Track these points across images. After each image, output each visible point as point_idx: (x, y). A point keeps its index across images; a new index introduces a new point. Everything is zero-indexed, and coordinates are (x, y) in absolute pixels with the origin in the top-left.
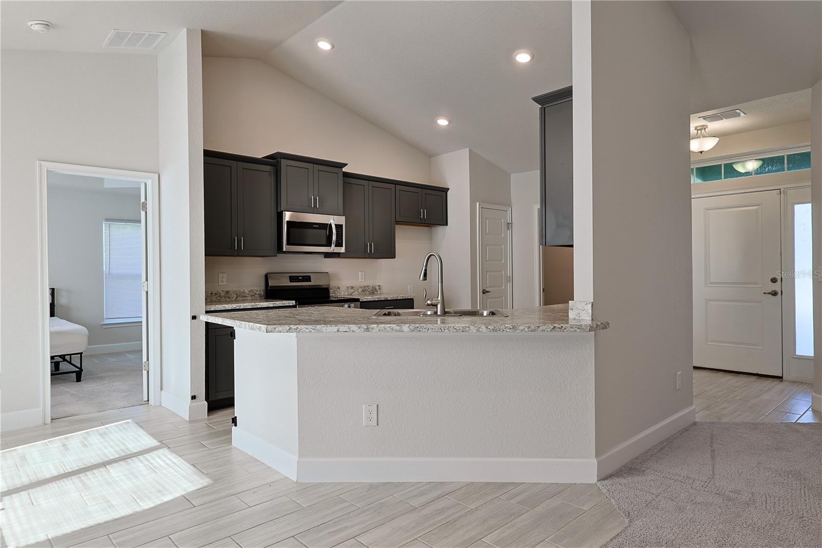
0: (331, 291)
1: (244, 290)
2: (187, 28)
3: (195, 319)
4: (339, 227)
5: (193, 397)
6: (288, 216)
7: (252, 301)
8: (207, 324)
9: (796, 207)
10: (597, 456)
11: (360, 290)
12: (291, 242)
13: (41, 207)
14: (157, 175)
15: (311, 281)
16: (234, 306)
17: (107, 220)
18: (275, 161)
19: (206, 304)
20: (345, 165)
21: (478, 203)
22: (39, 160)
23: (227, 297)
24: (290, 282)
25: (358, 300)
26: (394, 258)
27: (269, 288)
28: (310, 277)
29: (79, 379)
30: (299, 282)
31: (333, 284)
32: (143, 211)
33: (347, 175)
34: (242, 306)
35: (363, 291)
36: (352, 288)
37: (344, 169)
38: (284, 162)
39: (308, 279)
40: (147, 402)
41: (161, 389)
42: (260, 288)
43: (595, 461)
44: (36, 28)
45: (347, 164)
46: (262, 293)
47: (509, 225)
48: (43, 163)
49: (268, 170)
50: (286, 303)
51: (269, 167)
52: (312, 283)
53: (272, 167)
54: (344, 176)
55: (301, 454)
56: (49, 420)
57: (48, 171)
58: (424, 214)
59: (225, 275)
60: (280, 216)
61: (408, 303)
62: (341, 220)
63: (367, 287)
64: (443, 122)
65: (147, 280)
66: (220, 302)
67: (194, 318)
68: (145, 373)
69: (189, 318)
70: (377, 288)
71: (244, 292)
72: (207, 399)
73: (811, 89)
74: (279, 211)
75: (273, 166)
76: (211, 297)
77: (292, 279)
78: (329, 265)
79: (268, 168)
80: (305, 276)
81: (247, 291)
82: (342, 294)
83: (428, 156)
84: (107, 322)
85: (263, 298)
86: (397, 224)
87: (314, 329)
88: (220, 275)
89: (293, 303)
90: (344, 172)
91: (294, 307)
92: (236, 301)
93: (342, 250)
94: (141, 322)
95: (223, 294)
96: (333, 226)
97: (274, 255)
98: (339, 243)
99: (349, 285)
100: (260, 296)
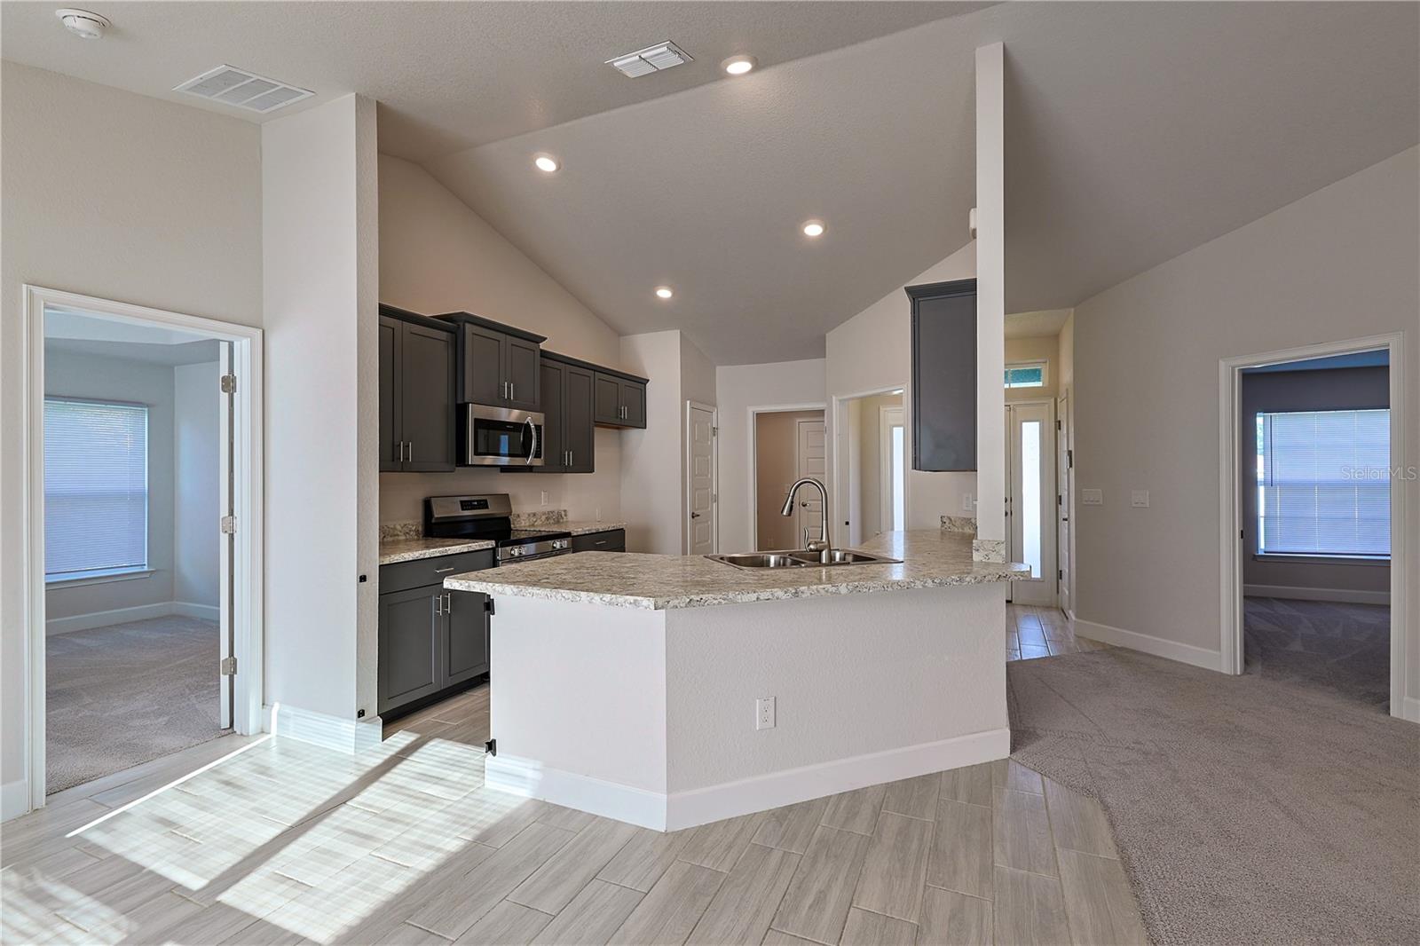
0: (512, 522)
1: (395, 525)
2: (357, 94)
3: (365, 580)
4: (538, 428)
5: (361, 713)
6: (475, 412)
9: (1024, 424)
11: (544, 518)
12: (479, 451)
14: (259, 332)
15: (487, 507)
18: (455, 325)
20: (544, 339)
21: (688, 402)
22: (27, 284)
24: (463, 509)
26: (592, 471)
27: (433, 521)
28: (486, 501)
30: (474, 509)
31: (513, 511)
32: (225, 391)
33: (544, 354)
35: (547, 519)
36: (534, 515)
37: (542, 346)
38: (470, 329)
39: (483, 504)
40: (230, 731)
41: (263, 704)
42: (417, 521)
44: (79, 24)
45: (546, 339)
46: (420, 529)
47: (715, 430)
48: (36, 290)
49: (444, 339)
51: (445, 333)
52: (489, 510)
53: (449, 334)
54: (541, 356)
55: (669, 789)
56: (41, 799)
58: (624, 412)
60: (461, 410)
63: (552, 512)
64: (664, 293)
65: (232, 513)
67: (363, 579)
68: (224, 680)
69: (355, 579)
71: (395, 529)
72: (380, 713)
73: (1072, 310)
74: (459, 402)
75: (452, 332)
77: (466, 505)
78: (505, 484)
79: (443, 335)
80: (480, 501)
81: (399, 527)
82: (523, 524)
83: (617, 332)
85: (421, 536)
86: (597, 426)
87: (724, 599)
89: (492, 544)
90: (541, 350)
93: (540, 462)
96: (533, 428)
97: (450, 470)
98: (538, 453)
99: (530, 511)
100: (417, 533)
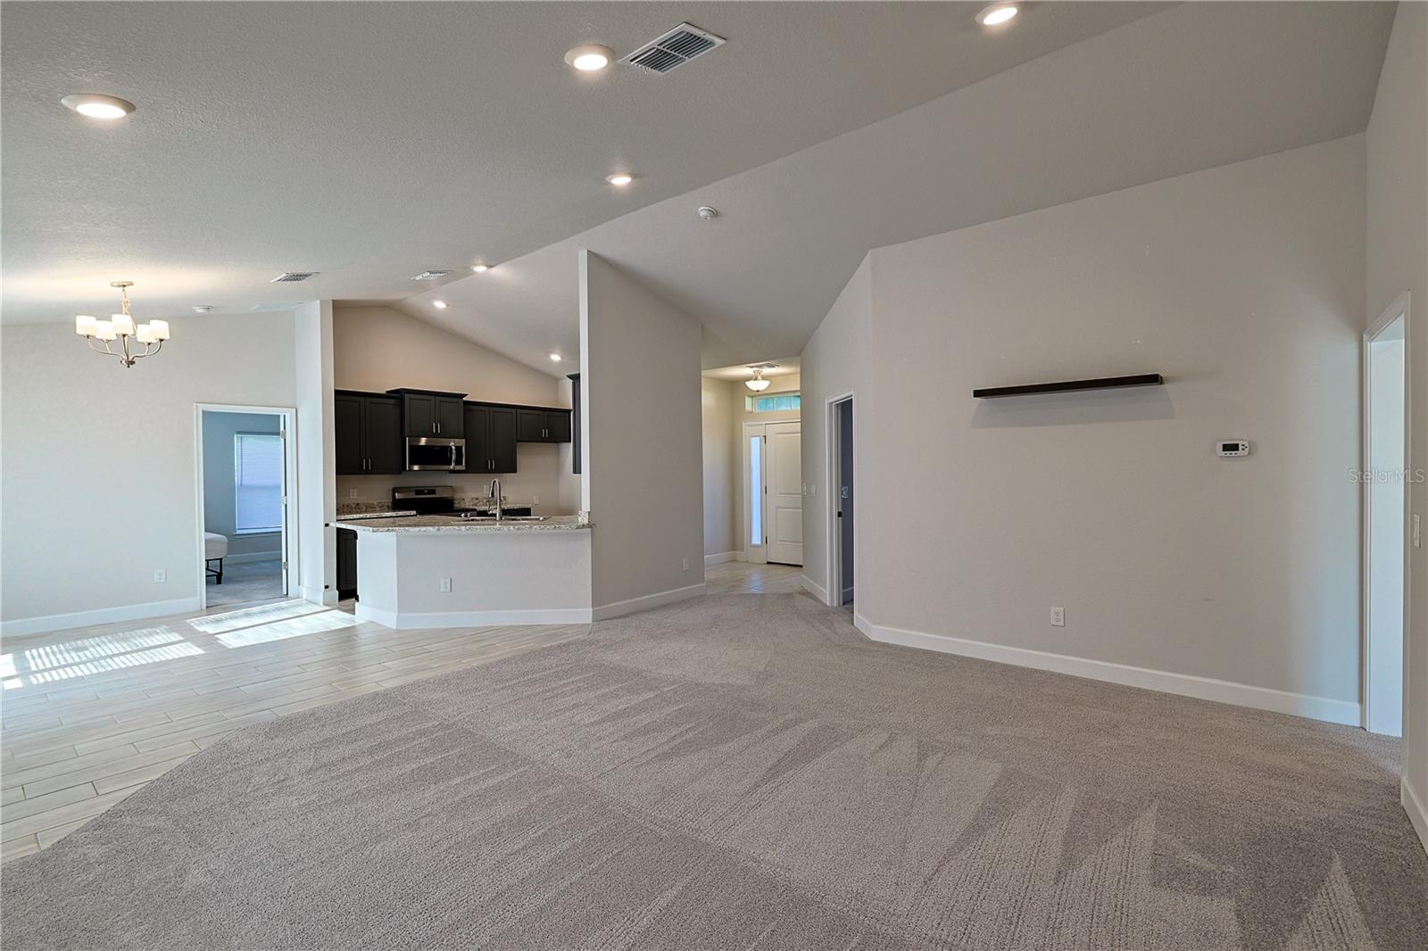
0: (456, 502)
1: (373, 502)
2: (320, 299)
4: (458, 448)
5: (326, 587)
6: (410, 441)
7: (380, 511)
8: (339, 530)
10: (593, 607)
11: (485, 501)
12: (414, 462)
13: (198, 440)
14: (294, 409)
15: (435, 494)
16: (361, 516)
17: (239, 433)
18: (397, 395)
19: (337, 514)
20: (466, 395)
22: (196, 402)
23: (357, 508)
25: (475, 510)
26: (515, 472)
27: (395, 501)
29: (219, 583)
30: (424, 494)
31: (457, 496)
33: (467, 403)
34: (368, 515)
35: (488, 501)
36: (477, 499)
37: (464, 399)
38: (406, 396)
39: (433, 492)
40: (286, 595)
41: (299, 584)
42: (388, 501)
43: (591, 610)
46: (390, 505)
48: (200, 405)
49: (392, 404)
50: (408, 513)
52: (437, 496)
53: (395, 401)
54: (464, 405)
55: (399, 612)
56: (204, 607)
57: (203, 412)
58: (545, 433)
59: (355, 490)
60: (404, 441)
61: (525, 512)
62: (462, 442)
65: (286, 495)
66: (351, 513)
67: (327, 525)
68: (284, 571)
69: (323, 525)
71: (373, 504)
72: (338, 589)
73: (799, 357)
74: (401, 437)
75: (396, 399)
76: (342, 509)
77: (419, 492)
78: (453, 480)
79: (392, 401)
80: (429, 490)
81: (375, 503)
82: (467, 504)
83: (555, 379)
84: (238, 532)
85: (391, 509)
86: (518, 442)
88: (351, 490)
89: (415, 512)
90: (464, 401)
92: (366, 512)
93: (463, 467)
94: (281, 532)
95: (354, 506)
96: (453, 448)
97: (400, 473)
98: (458, 462)
99: (474, 496)
100: (388, 507)
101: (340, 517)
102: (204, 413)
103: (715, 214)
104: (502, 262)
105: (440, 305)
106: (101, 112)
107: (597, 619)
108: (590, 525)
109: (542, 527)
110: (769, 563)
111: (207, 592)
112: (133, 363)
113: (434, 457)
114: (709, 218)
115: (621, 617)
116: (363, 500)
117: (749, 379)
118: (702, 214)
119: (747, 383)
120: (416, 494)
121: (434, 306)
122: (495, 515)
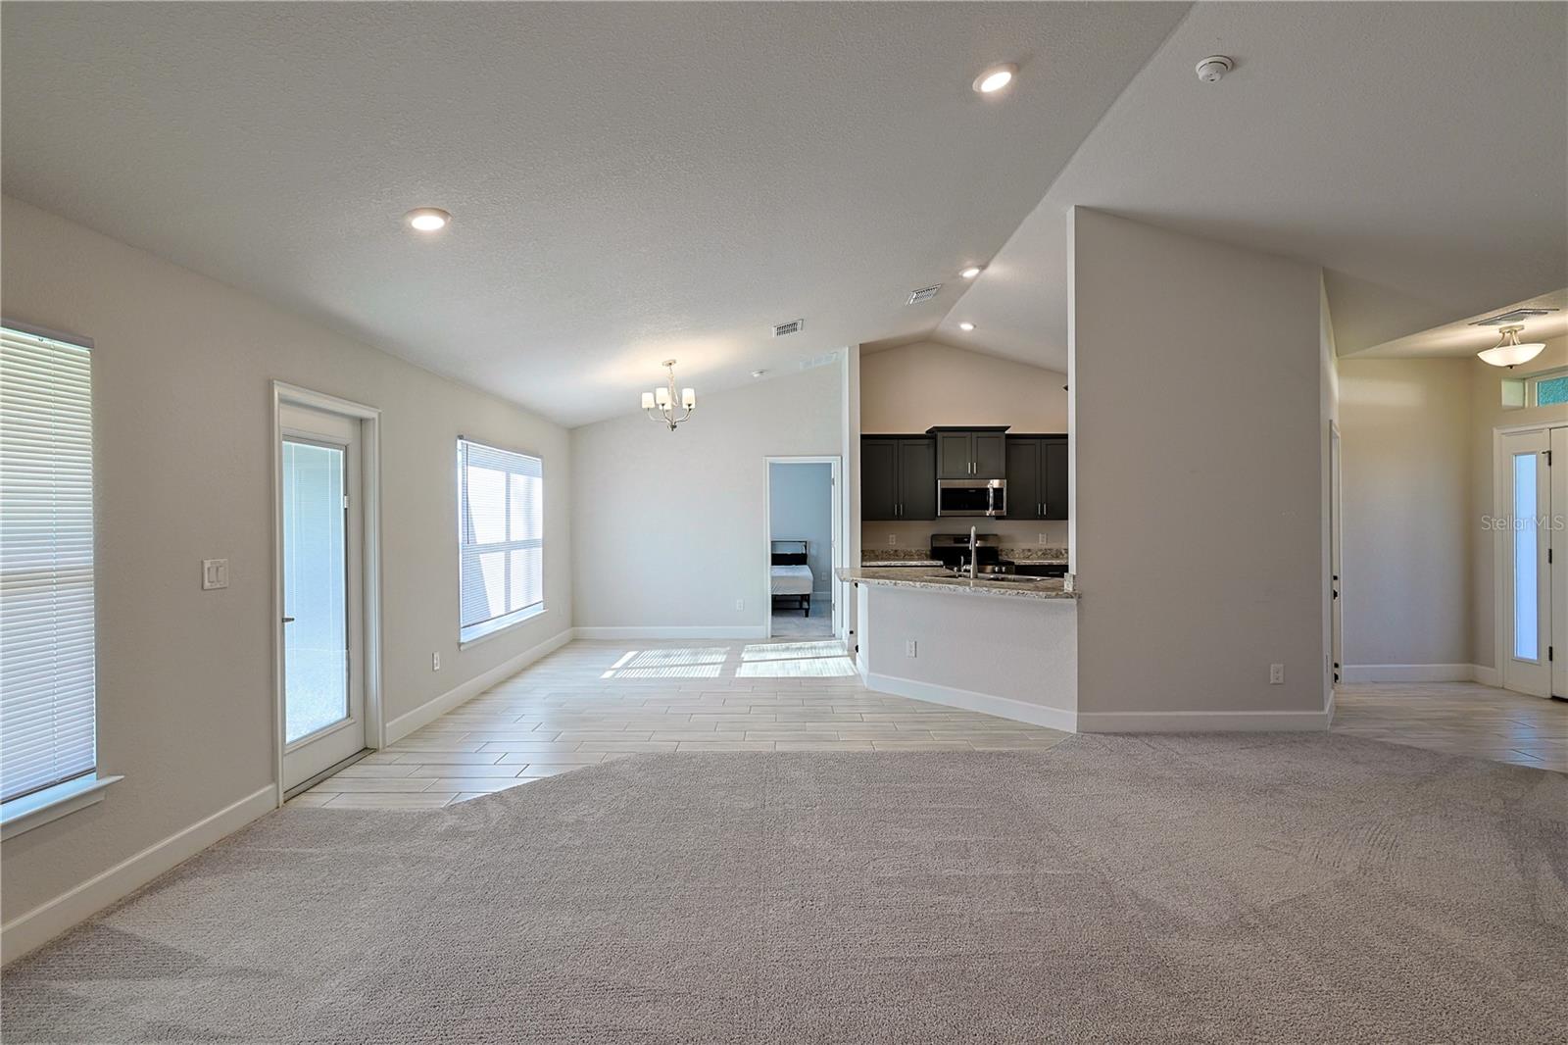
0: (1003, 554)
2: (849, 345)
4: (998, 490)
5: (851, 633)
6: (942, 485)
7: (918, 560)
10: (1079, 710)
11: (1040, 553)
13: (766, 489)
14: (839, 458)
16: (886, 563)
18: (933, 434)
19: (862, 560)
22: (764, 456)
23: (895, 555)
27: (934, 548)
29: (807, 616)
30: (964, 543)
31: (1005, 546)
33: (1009, 437)
34: (893, 564)
35: (1044, 554)
36: (1029, 550)
37: (1007, 432)
38: (940, 435)
42: (927, 548)
43: (1076, 714)
44: (756, 375)
45: (1009, 427)
46: (928, 553)
48: (767, 458)
49: (926, 444)
51: (928, 440)
53: (931, 440)
54: (1007, 439)
55: (869, 670)
56: (769, 636)
57: (769, 464)
59: (895, 536)
60: (937, 484)
62: (1002, 484)
63: (1050, 549)
68: (833, 612)
70: (1063, 552)
71: (910, 552)
75: (933, 439)
76: (883, 555)
78: (996, 527)
79: (926, 441)
81: (913, 551)
82: (1016, 556)
85: (929, 558)
88: (890, 536)
89: (942, 563)
90: (1007, 435)
91: (941, 566)
92: (904, 559)
93: (1003, 513)
95: (892, 553)
96: (991, 490)
97: (934, 519)
98: (997, 506)
99: (1026, 546)
100: (926, 555)
101: (864, 564)
102: (772, 465)
103: (1227, 65)
104: (993, 257)
105: (967, 327)
106: (428, 223)
107: (1083, 730)
108: (1076, 595)
109: (1003, 591)
110: (1555, 698)
111: (772, 622)
112: (675, 427)
113: (970, 500)
114: (1217, 77)
115: (1129, 735)
116: (902, 547)
117: (1489, 346)
118: (1202, 74)
119: (1481, 355)
120: (955, 542)
121: (961, 329)
122: (969, 571)
